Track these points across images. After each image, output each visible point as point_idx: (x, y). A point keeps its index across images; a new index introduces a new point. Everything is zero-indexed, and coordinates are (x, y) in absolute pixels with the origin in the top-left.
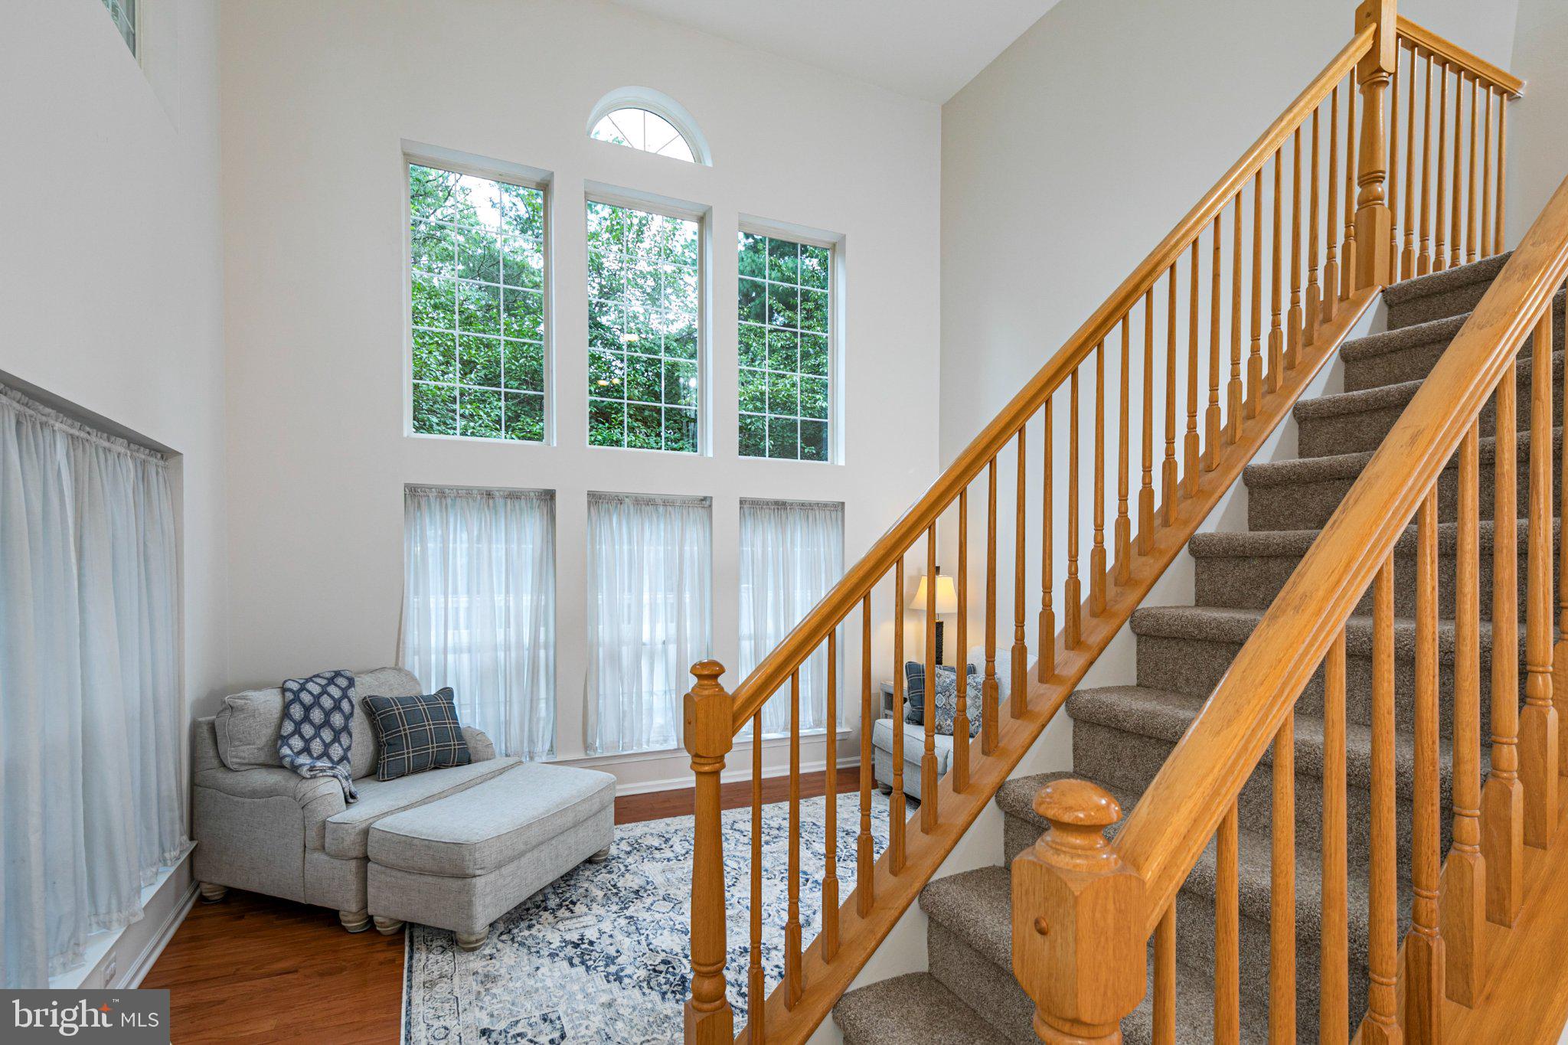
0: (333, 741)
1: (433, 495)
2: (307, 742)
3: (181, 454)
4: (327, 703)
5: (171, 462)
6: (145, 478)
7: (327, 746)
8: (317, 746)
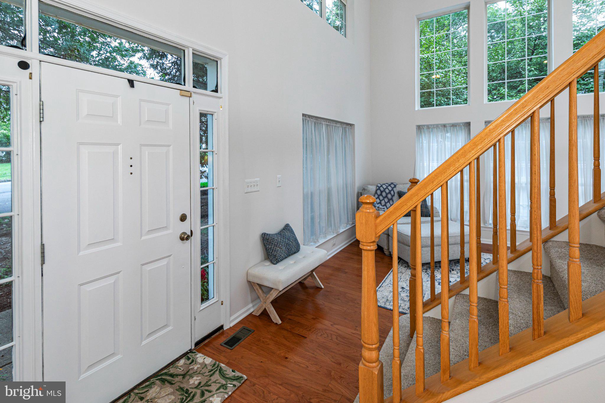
0: (388, 202)
1: (425, 127)
2: (381, 201)
3: (354, 124)
4: (387, 191)
5: (352, 127)
6: (345, 132)
7: (386, 203)
8: (383, 203)
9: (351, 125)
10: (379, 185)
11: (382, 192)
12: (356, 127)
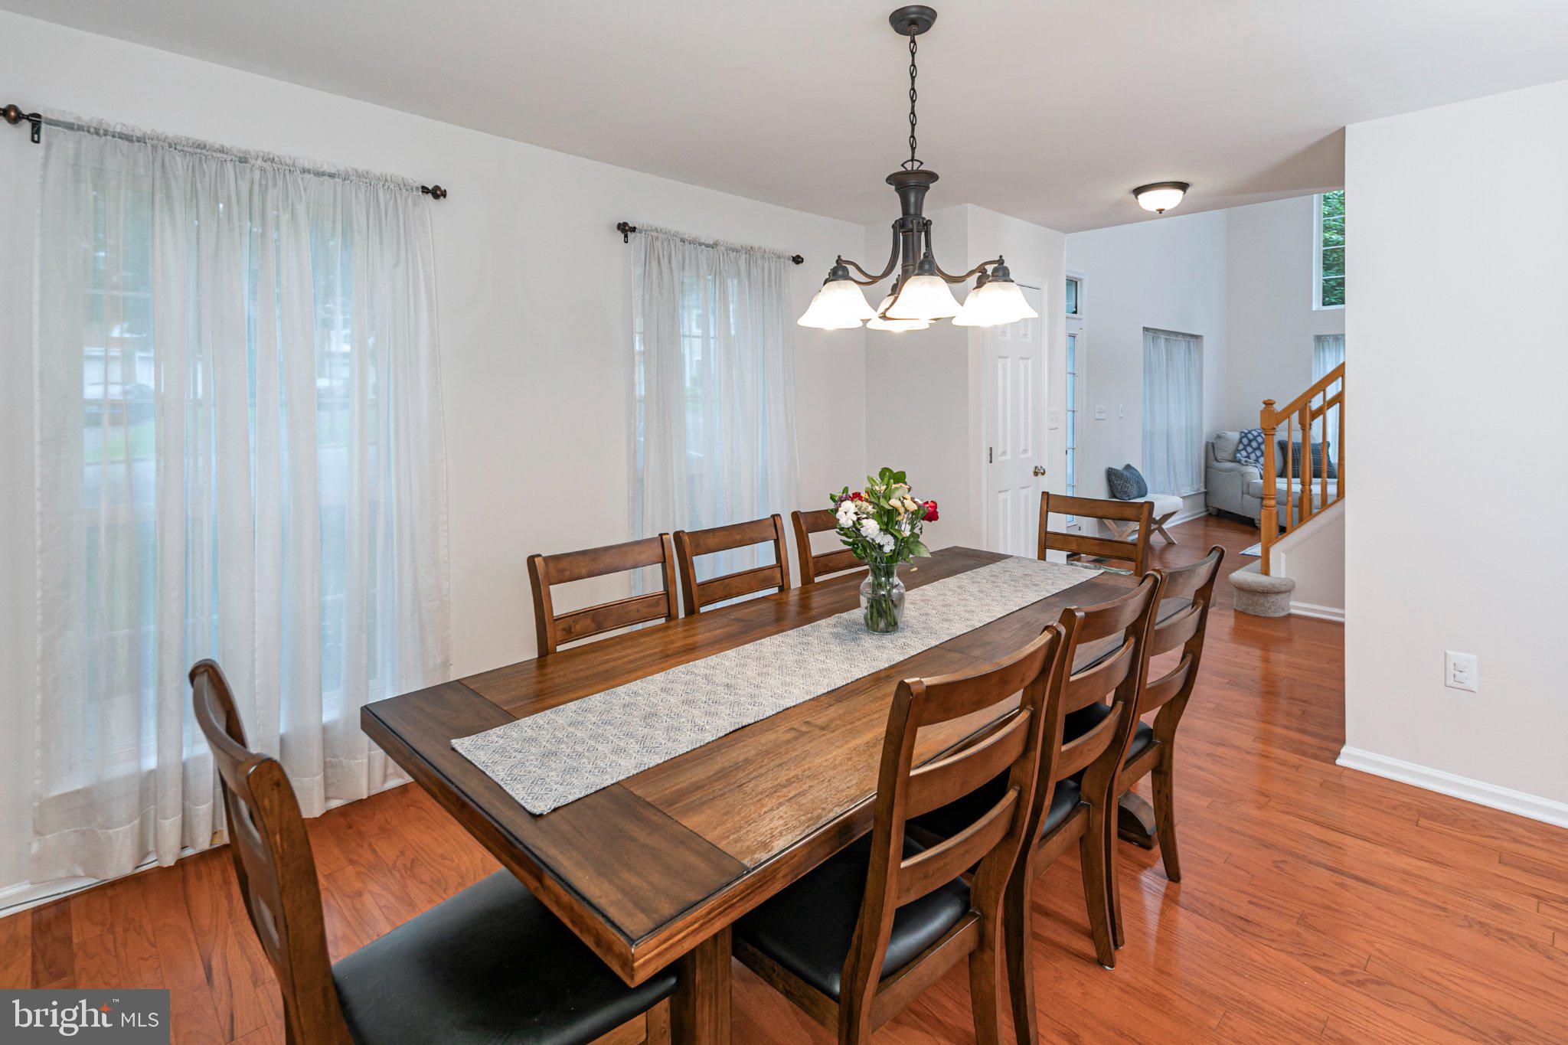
2: (1249, 454)
3: (1202, 336)
4: (1260, 440)
5: (1199, 342)
6: (1189, 346)
8: (1253, 456)
9: (1197, 337)
10: (1246, 431)
11: (1250, 441)
12: (1205, 340)
